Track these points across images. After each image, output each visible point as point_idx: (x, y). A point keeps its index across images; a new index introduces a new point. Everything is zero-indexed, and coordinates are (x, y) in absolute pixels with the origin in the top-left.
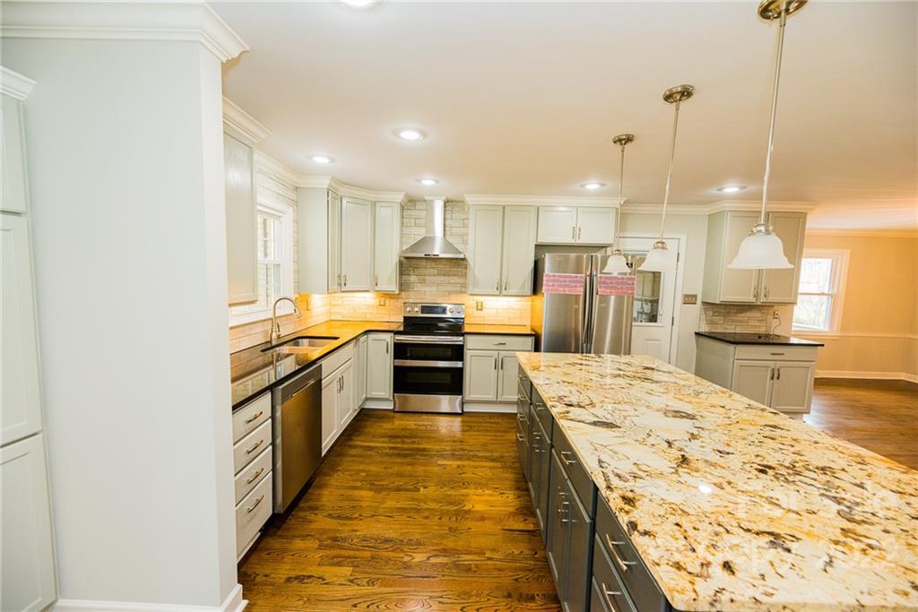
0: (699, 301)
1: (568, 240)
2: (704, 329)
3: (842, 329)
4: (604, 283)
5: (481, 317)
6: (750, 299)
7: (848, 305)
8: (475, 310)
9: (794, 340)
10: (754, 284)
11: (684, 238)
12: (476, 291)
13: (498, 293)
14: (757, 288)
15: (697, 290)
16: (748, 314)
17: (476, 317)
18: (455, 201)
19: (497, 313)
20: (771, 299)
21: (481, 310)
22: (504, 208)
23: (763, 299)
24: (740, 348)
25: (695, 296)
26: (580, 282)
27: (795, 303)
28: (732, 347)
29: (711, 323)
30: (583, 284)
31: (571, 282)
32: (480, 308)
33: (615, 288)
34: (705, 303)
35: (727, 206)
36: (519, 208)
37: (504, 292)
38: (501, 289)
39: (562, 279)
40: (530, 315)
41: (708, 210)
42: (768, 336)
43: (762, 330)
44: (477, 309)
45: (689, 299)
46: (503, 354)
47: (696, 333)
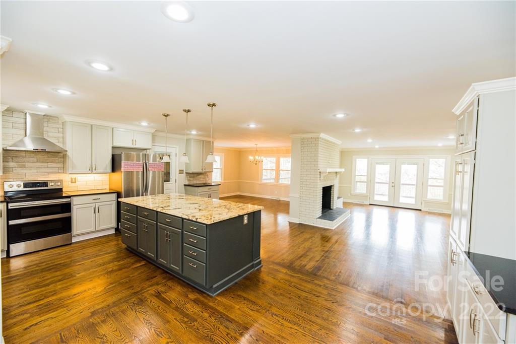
0: (184, 173)
1: (130, 146)
2: (187, 183)
3: (224, 180)
4: (151, 166)
5: (75, 187)
6: (200, 171)
7: (225, 174)
8: (70, 183)
9: (213, 184)
10: (201, 165)
11: (178, 147)
12: (73, 172)
13: (90, 172)
14: (202, 166)
15: (183, 168)
16: (200, 176)
17: (71, 187)
18: (51, 116)
19: (86, 184)
20: (207, 170)
21: (75, 182)
22: (92, 126)
23: (204, 171)
24: (199, 188)
25: (183, 170)
26: (140, 165)
27: (212, 172)
28: (197, 188)
29: (189, 180)
30: (142, 167)
31: (136, 165)
32: (73, 181)
33: (156, 168)
34: (186, 173)
35: (191, 137)
36: (99, 127)
37: (94, 171)
38: (92, 170)
39: (132, 164)
40: (108, 183)
41: (186, 137)
42: (206, 183)
43: (204, 182)
44: (72, 183)
45: (181, 172)
46: (98, 205)
47: (185, 185)
